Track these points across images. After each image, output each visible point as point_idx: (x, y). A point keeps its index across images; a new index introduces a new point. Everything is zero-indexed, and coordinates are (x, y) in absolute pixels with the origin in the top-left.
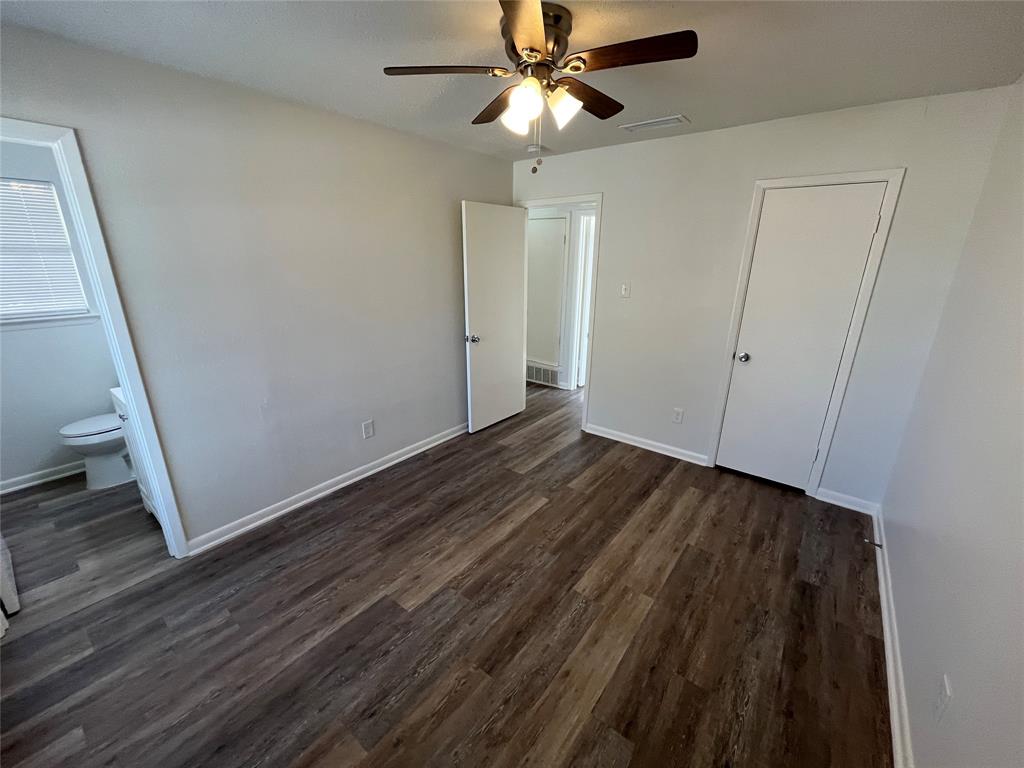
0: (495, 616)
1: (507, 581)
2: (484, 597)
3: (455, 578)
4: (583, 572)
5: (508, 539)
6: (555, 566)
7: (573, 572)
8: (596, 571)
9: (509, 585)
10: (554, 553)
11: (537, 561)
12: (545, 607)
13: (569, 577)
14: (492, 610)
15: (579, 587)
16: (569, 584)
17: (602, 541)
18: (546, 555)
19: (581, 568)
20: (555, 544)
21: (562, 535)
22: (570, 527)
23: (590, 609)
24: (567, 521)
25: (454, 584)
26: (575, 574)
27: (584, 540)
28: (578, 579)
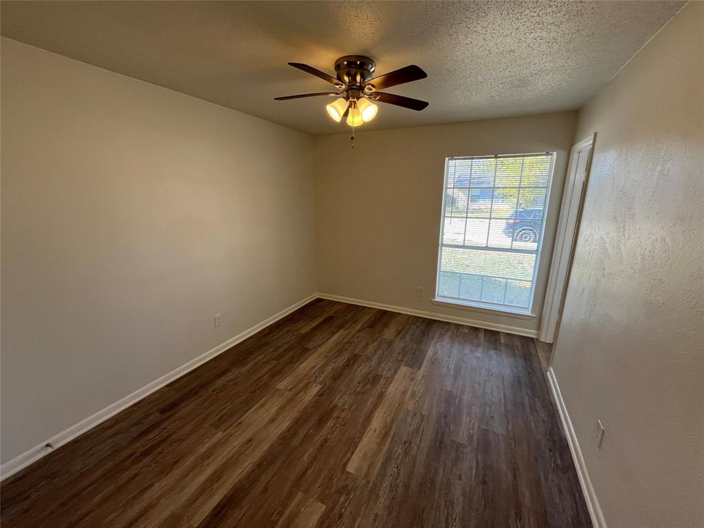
0: (361, 370)
1: (361, 386)
2: (370, 376)
3: (391, 382)
4: (316, 396)
5: (372, 412)
6: (333, 397)
7: (322, 395)
8: (307, 398)
9: (359, 383)
10: (335, 406)
11: (346, 399)
12: (337, 376)
13: (325, 392)
14: (363, 372)
15: (319, 387)
16: (325, 388)
17: (298, 423)
18: (340, 405)
19: (316, 398)
20: (335, 415)
21: (330, 423)
22: (324, 432)
23: (313, 378)
24: (326, 441)
25: (389, 381)
26: (320, 394)
27: (313, 421)
28: (318, 392)
